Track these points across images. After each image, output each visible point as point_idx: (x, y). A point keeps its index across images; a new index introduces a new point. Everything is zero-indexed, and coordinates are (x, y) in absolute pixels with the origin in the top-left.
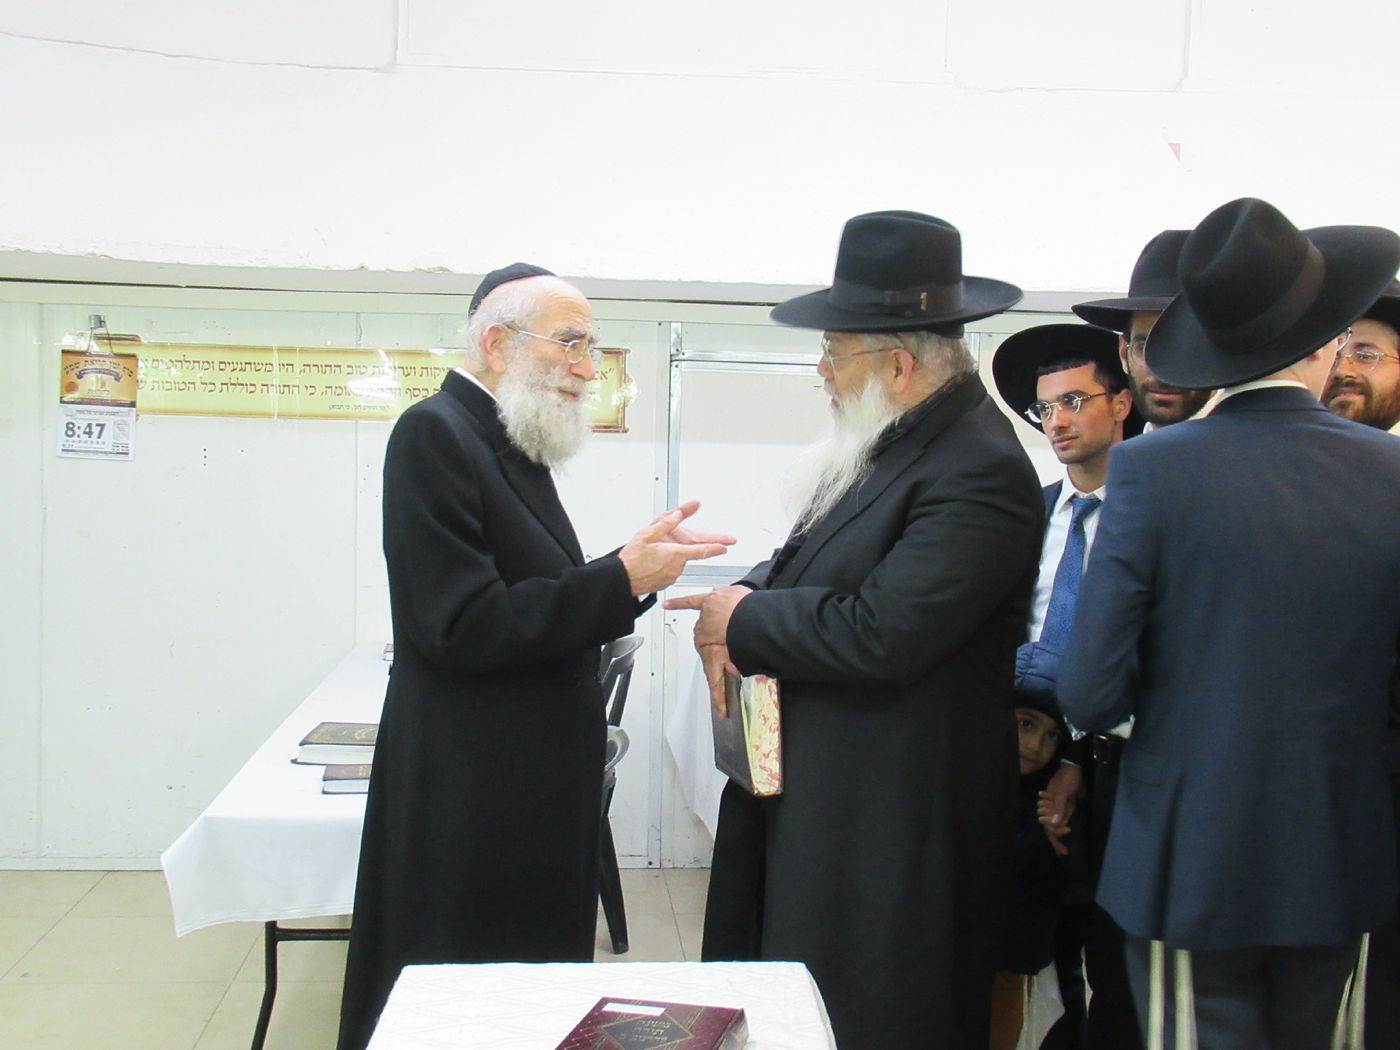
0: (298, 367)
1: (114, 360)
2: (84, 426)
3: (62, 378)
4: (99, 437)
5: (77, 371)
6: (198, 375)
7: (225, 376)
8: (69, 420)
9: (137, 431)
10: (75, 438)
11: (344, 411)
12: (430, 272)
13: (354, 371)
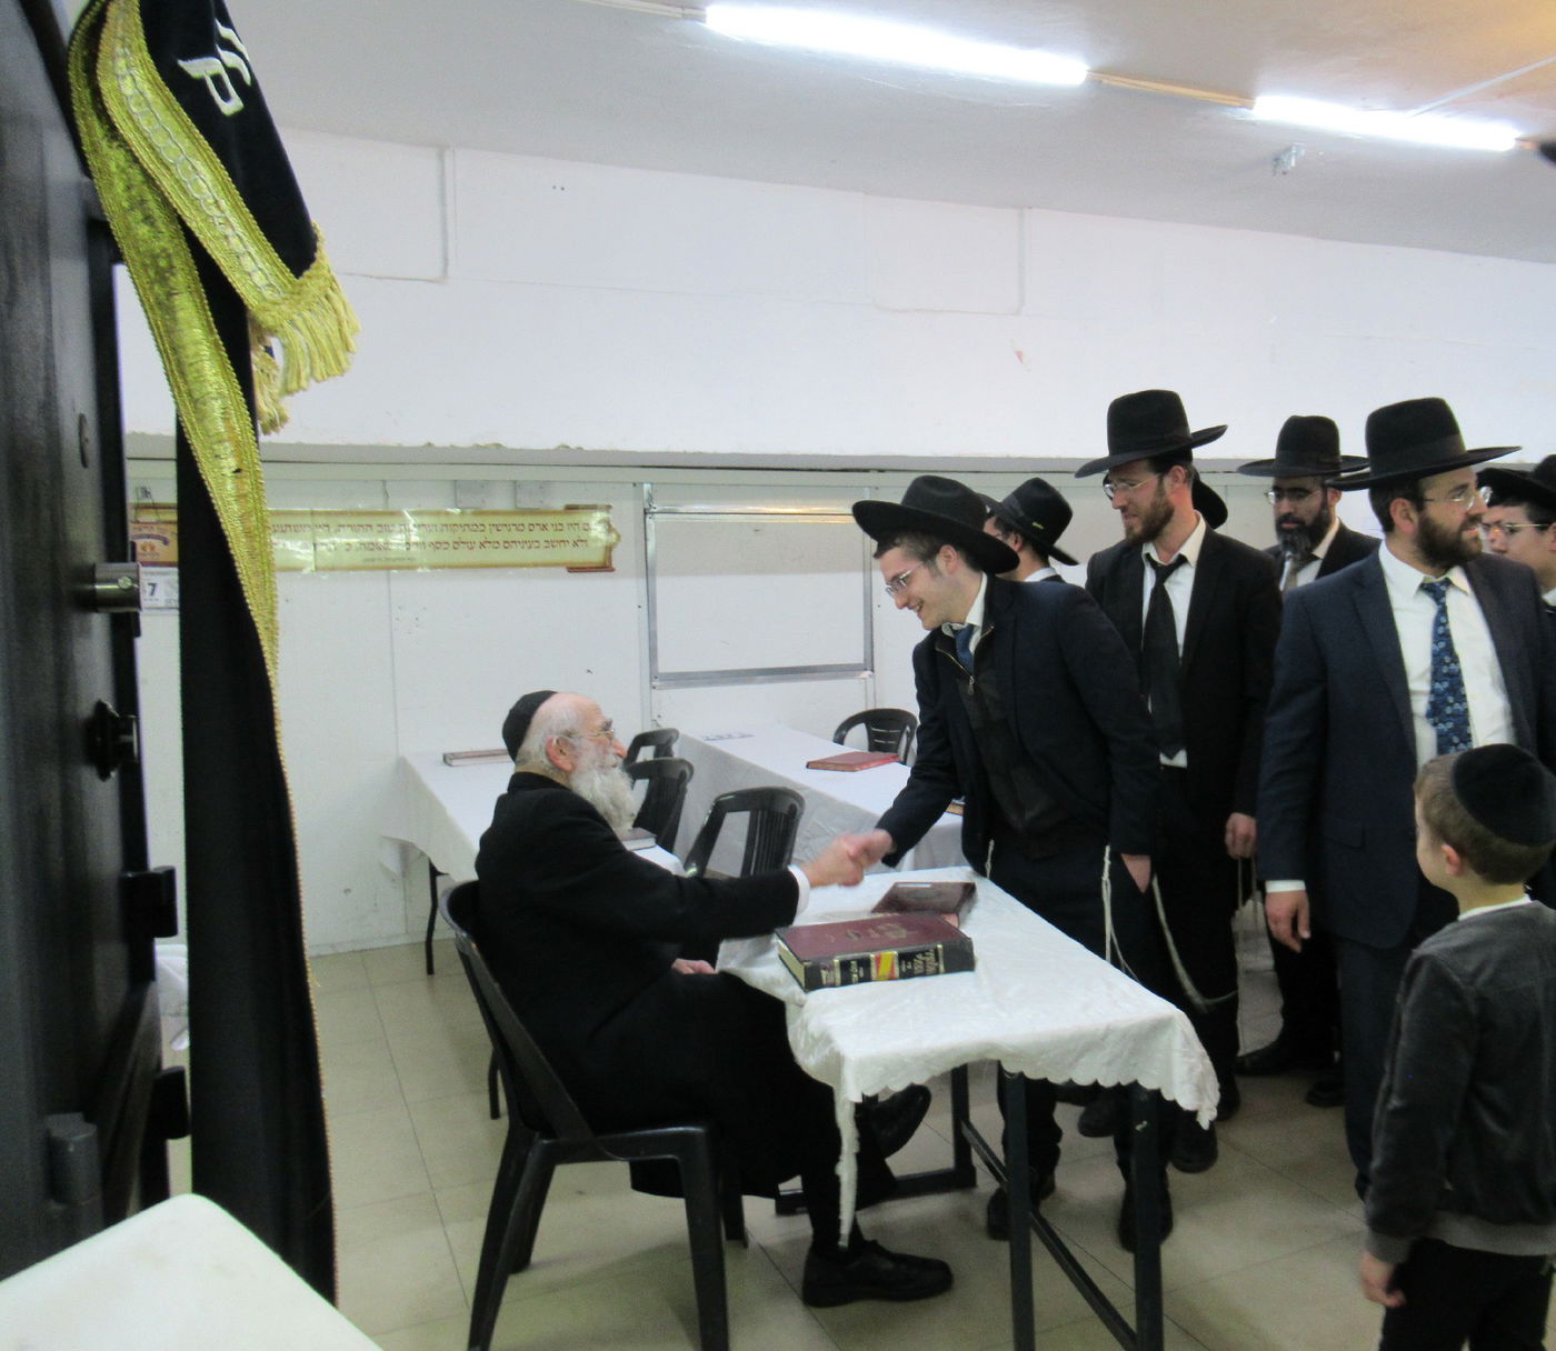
0: (334, 527)
1: (163, 526)
11: (376, 563)
12: (486, 447)
13: (385, 529)
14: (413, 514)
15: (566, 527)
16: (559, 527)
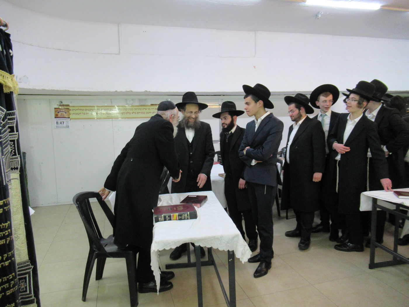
0: (100, 109)
1: (65, 110)
2: (60, 122)
3: (55, 113)
4: (63, 124)
5: (57, 112)
6: (81, 112)
7: (86, 112)
8: (57, 121)
9: (70, 123)
10: (58, 124)
11: (110, 117)
12: (129, 92)
13: (111, 110)
14: (118, 106)
15: (151, 109)
16: (149, 109)
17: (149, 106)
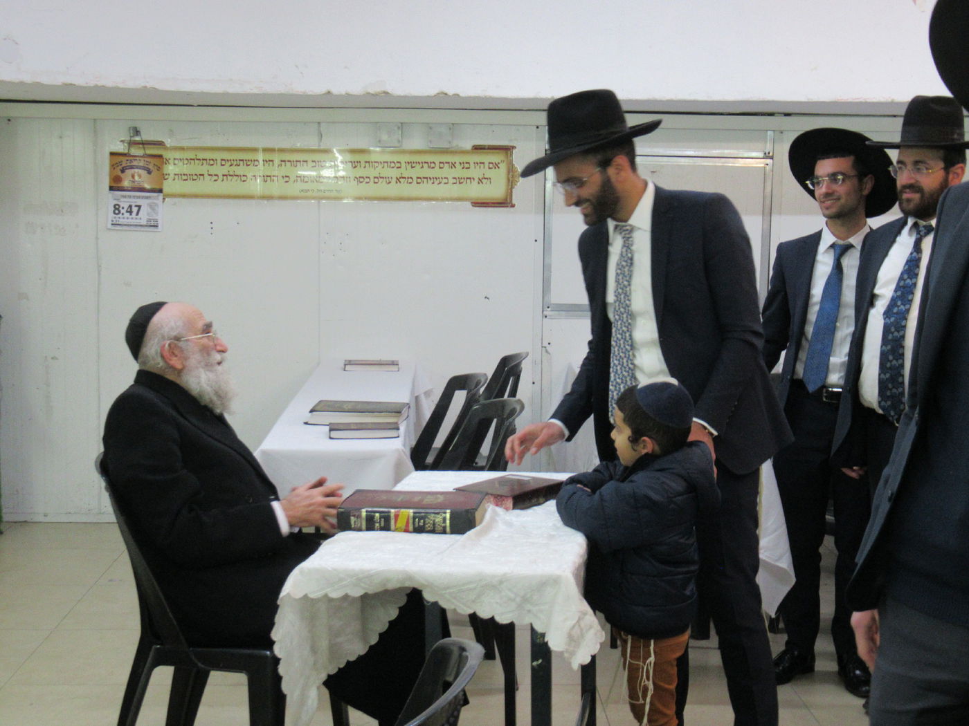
0: (277, 162)
1: (147, 159)
2: (126, 206)
3: (110, 173)
4: (137, 214)
5: (120, 167)
6: (204, 169)
7: (225, 170)
8: (116, 202)
9: (166, 211)
10: (120, 215)
11: (309, 194)
13: (317, 165)
15: (472, 165)
16: (465, 164)
17: (464, 152)
